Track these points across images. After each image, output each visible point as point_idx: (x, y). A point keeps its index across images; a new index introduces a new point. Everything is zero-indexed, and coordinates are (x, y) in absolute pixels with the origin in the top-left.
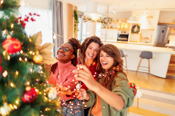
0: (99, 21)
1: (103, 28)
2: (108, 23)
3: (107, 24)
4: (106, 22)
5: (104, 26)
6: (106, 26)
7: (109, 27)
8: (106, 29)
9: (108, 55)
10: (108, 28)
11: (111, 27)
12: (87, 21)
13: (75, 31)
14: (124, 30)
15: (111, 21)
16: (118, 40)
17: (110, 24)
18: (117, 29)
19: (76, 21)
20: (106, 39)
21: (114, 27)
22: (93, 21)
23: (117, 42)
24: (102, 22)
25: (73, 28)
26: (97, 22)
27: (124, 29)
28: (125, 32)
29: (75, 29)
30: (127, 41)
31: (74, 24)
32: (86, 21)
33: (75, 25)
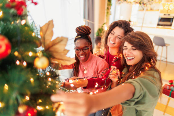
0: (137, 3)
1: (140, 10)
2: (148, 3)
3: (146, 6)
4: (145, 3)
5: (142, 8)
6: (145, 8)
7: (149, 9)
8: (144, 11)
9: (134, 48)
10: (147, 10)
11: (151, 9)
12: (122, 3)
13: (107, 16)
14: (167, 12)
15: (152, 2)
16: (158, 25)
17: (150, 5)
18: (159, 11)
19: (109, 3)
20: (143, 23)
21: (155, 9)
22: (129, 3)
23: (157, 28)
24: (140, 3)
25: (106, 12)
26: (134, 3)
27: (168, 10)
28: (169, 15)
29: (107, 13)
30: (171, 25)
31: (106, 6)
32: (120, 3)
33: (108, 8)
